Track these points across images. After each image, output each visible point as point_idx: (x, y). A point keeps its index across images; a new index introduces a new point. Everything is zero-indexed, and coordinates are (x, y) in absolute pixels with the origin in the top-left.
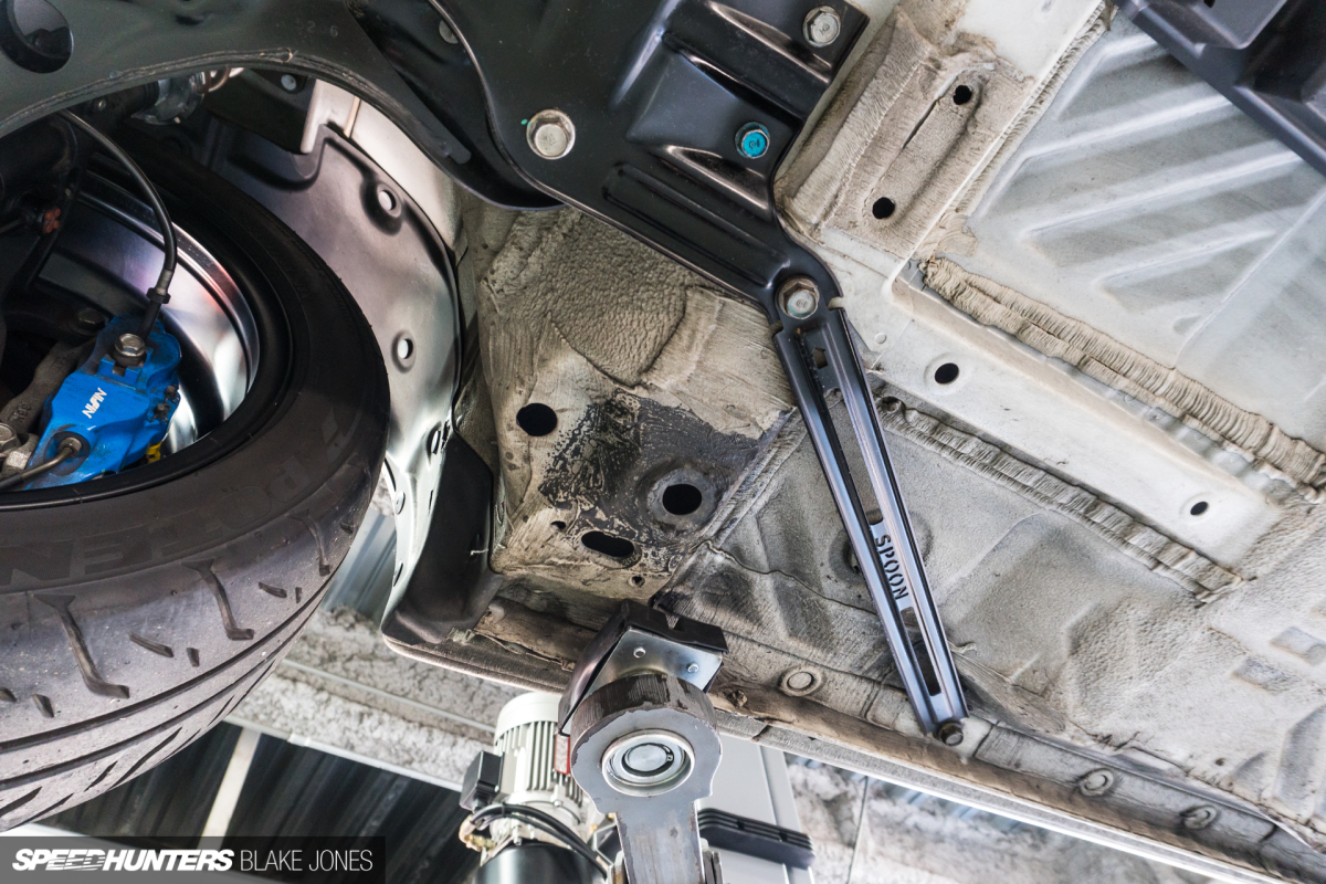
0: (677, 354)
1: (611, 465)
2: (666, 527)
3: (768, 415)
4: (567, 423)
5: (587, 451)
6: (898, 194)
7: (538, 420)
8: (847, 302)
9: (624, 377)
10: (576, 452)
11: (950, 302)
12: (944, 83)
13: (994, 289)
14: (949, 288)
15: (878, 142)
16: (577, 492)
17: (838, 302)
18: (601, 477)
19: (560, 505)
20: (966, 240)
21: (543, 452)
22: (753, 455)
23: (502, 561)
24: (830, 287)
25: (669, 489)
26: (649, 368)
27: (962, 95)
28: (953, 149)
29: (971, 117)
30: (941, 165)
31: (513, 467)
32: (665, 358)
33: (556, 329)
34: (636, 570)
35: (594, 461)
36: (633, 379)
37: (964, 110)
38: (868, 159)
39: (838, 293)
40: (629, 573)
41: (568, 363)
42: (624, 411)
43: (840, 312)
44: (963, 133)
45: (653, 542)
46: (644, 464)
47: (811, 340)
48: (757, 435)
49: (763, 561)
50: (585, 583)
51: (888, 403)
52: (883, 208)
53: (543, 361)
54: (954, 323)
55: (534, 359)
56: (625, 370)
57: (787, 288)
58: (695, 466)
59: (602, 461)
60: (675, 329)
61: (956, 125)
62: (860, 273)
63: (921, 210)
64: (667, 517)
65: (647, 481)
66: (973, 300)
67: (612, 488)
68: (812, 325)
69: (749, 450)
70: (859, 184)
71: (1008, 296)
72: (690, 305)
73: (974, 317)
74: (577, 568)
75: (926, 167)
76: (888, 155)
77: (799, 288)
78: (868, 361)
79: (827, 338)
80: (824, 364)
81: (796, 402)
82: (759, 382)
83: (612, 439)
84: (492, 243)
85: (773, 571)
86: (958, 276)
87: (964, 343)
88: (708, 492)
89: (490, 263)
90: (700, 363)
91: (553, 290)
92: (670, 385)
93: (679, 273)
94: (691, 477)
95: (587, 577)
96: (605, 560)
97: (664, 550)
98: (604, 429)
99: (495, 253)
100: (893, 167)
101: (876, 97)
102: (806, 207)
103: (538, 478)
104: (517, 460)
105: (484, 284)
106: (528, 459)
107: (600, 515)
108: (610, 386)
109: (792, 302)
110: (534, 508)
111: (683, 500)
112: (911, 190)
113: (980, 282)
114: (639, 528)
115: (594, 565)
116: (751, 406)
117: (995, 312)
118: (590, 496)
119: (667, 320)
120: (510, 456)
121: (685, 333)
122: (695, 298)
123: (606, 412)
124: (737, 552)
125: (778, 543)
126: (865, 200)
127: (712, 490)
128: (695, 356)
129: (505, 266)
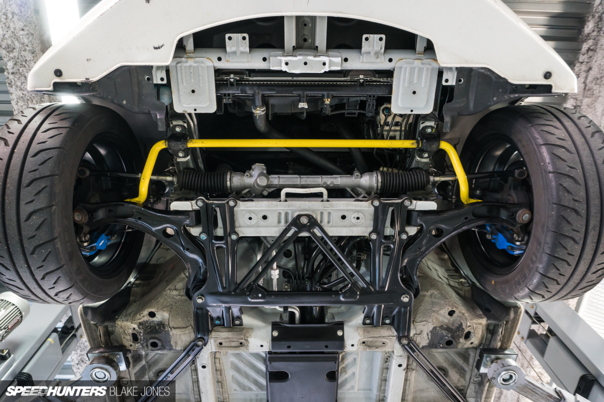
0: (180, 331)
1: (152, 330)
2: (147, 346)
3: (179, 348)
4: (155, 319)
5: (152, 324)
6: (224, 344)
7: (152, 315)
8: (205, 348)
9: (170, 325)
10: (150, 323)
11: (215, 358)
12: (241, 341)
13: (221, 362)
14: (217, 357)
15: (228, 338)
16: (143, 328)
17: (204, 346)
18: (149, 330)
19: (139, 327)
20: (225, 353)
21: (147, 318)
22: (170, 350)
23: (119, 323)
24: (205, 345)
25: (155, 342)
26: (174, 328)
27: (241, 343)
28: (234, 347)
29: (239, 346)
30: (231, 347)
31: (140, 315)
32: (178, 329)
33: (170, 308)
34: (133, 344)
35: (151, 327)
36: (171, 327)
37: (240, 345)
38: (225, 338)
39: (205, 346)
40: (132, 343)
41: (166, 315)
42: (164, 328)
43: (202, 348)
44: (237, 347)
45: (142, 345)
46: (157, 336)
47: (195, 347)
48: (174, 348)
49: (148, 360)
50: (124, 338)
51: (193, 362)
52: (221, 344)
53: (164, 311)
54: (212, 361)
55: (163, 308)
56: (171, 325)
57: (201, 340)
58: (162, 343)
59: (152, 328)
60: (184, 328)
61: (237, 345)
62: (210, 347)
63: (224, 348)
64: (149, 344)
65: (154, 338)
66: (217, 361)
67: (148, 333)
68: (198, 346)
69: (171, 349)
70: (221, 339)
71: (221, 365)
72: (189, 328)
73: (215, 363)
74: (127, 335)
75: (230, 345)
76: (227, 340)
77: (202, 341)
78: (198, 356)
79: (197, 349)
80: (193, 351)
81: (184, 351)
82: (183, 343)
83: (157, 327)
84: (177, 287)
85: (147, 362)
86: (219, 357)
87: (210, 366)
88: (158, 348)
89: (174, 290)
90: (180, 334)
91: (176, 303)
92: (174, 333)
93: (192, 323)
94: (159, 344)
95: (126, 337)
96: (131, 338)
97: (141, 347)
98: (158, 325)
99: (176, 289)
100: (227, 342)
101: (234, 334)
102: (214, 334)
103: (141, 321)
104: (142, 315)
105: (169, 291)
106: (143, 317)
107: (142, 334)
108: (167, 324)
109: (199, 342)
110: (135, 323)
111: (154, 345)
112: (226, 345)
113: (221, 360)
114: (143, 341)
115: (129, 338)
116: (179, 344)
117: (218, 365)
118: (144, 331)
119: (184, 326)
120: (142, 314)
121: (184, 330)
122: (190, 327)
123: (161, 324)
124: (147, 355)
125: (153, 360)
126: (220, 341)
127: (159, 348)
128: (181, 333)
129: (175, 293)
